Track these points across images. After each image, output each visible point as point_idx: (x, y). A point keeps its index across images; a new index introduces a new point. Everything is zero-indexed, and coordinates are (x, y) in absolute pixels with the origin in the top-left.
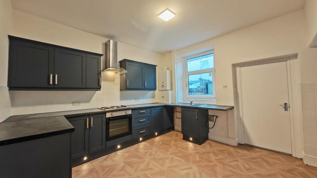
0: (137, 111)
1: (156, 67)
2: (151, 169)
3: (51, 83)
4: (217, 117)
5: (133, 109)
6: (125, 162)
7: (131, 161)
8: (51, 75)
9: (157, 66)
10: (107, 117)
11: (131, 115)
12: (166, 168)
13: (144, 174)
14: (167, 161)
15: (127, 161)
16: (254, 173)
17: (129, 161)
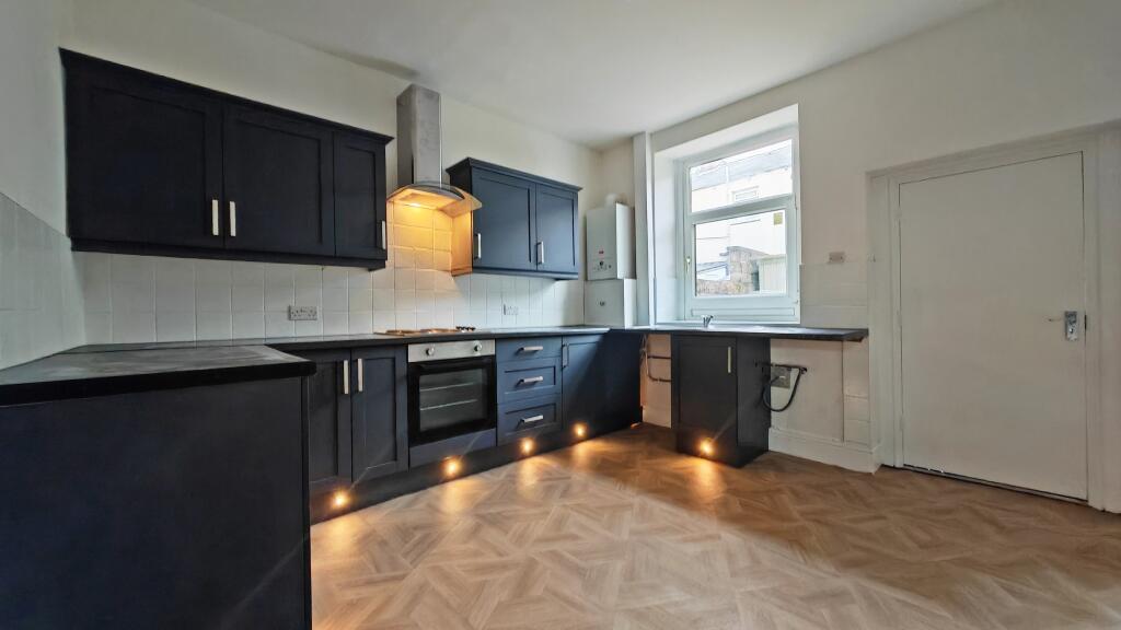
0: (516, 346)
1: (579, 193)
2: (574, 537)
3: (216, 231)
4: (803, 370)
5: (500, 339)
6: (478, 516)
7: (499, 513)
8: (215, 203)
9: (581, 189)
10: (411, 359)
11: (493, 357)
12: (625, 536)
13: (551, 552)
14: (628, 515)
15: (483, 511)
16: (948, 558)
17: (492, 511)
